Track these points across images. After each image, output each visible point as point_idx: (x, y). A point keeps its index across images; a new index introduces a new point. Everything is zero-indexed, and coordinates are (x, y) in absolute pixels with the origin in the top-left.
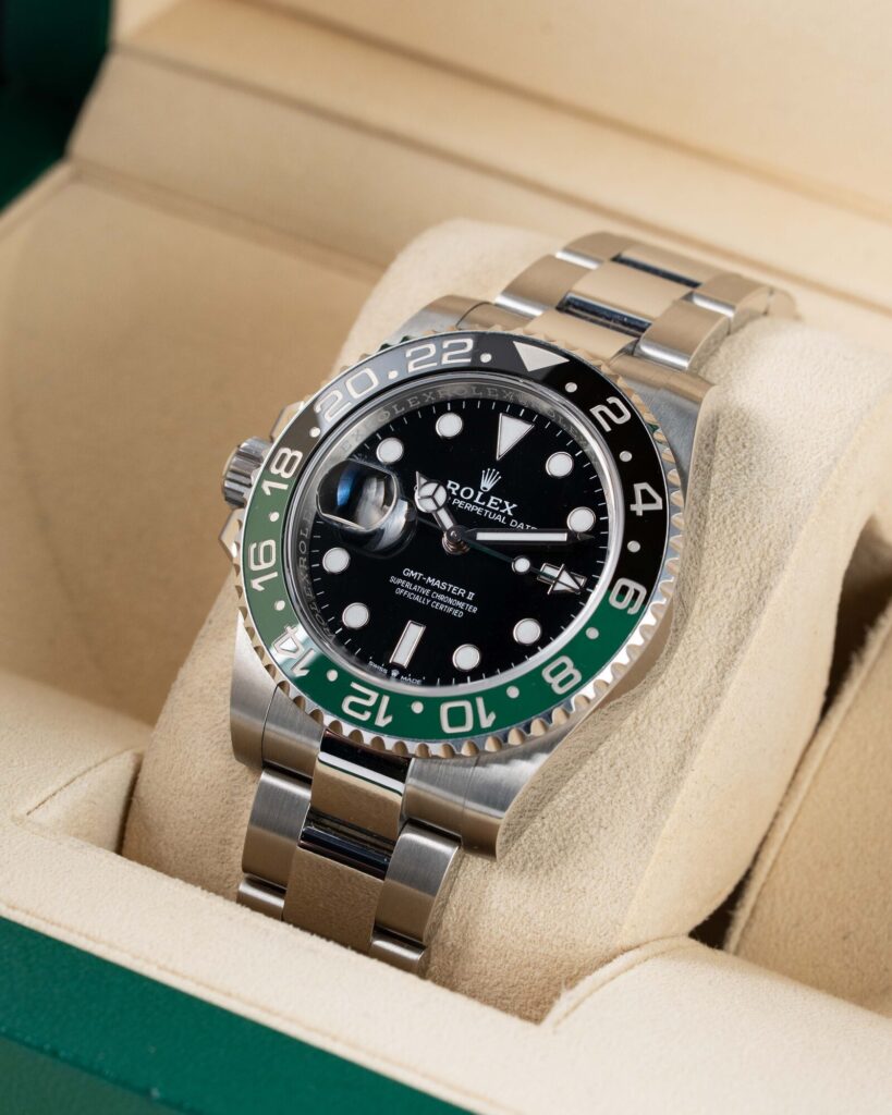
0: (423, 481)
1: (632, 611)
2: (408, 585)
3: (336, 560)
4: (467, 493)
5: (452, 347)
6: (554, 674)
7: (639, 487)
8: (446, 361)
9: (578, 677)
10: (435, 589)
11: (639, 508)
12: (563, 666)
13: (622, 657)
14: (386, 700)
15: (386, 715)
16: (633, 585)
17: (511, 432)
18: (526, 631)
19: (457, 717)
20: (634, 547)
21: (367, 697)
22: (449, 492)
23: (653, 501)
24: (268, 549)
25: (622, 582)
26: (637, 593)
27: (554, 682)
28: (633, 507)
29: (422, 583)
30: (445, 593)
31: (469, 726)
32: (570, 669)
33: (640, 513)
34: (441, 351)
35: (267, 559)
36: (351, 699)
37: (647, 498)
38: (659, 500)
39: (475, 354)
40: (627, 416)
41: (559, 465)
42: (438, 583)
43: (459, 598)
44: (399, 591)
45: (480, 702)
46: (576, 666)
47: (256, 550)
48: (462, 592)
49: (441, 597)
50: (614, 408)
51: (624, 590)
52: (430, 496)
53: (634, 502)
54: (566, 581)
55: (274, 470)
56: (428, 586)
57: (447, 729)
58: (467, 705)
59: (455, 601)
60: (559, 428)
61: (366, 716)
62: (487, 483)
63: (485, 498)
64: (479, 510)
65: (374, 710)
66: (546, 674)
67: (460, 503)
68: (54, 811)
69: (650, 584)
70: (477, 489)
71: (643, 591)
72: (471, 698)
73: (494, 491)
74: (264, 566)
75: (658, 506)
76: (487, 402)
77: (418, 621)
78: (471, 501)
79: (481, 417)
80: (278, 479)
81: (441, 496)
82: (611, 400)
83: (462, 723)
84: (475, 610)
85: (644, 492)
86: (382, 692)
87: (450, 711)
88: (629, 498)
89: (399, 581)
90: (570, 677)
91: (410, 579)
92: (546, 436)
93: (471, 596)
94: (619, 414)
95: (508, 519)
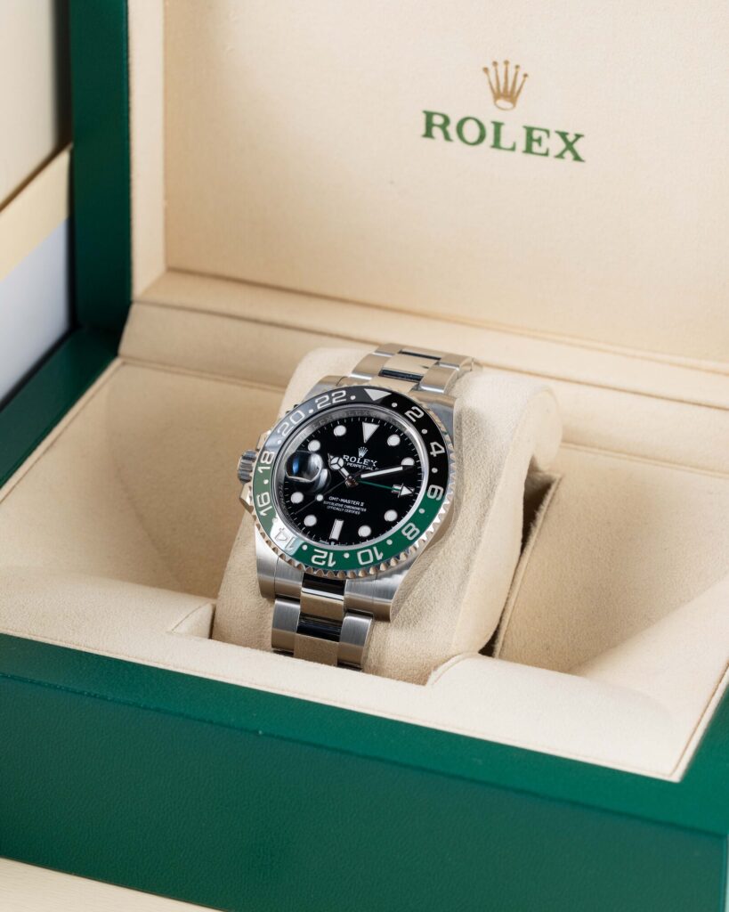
0: (332, 457)
1: (438, 499)
2: (333, 504)
3: (297, 498)
4: (353, 459)
5: (336, 395)
6: (407, 531)
7: (433, 444)
8: (334, 401)
9: (418, 531)
10: (345, 504)
11: (434, 453)
12: (411, 527)
13: (437, 520)
14: (331, 554)
15: (333, 561)
16: (437, 487)
17: (369, 430)
18: (390, 516)
19: (365, 557)
20: (435, 470)
21: (322, 555)
22: (344, 460)
23: (440, 449)
24: (265, 497)
25: (432, 486)
26: (439, 491)
27: (408, 535)
28: (432, 453)
29: (339, 502)
30: (350, 505)
31: (372, 560)
32: (414, 528)
33: (435, 455)
34: (331, 398)
35: (266, 501)
36: (315, 556)
37: (437, 449)
38: (443, 449)
39: (347, 397)
40: (422, 414)
41: (394, 441)
42: (346, 501)
43: (357, 506)
44: (328, 507)
45: (375, 549)
46: (417, 527)
47: (260, 498)
48: (358, 503)
49: (349, 507)
50: (416, 411)
51: (433, 490)
52: (337, 463)
53: (431, 451)
54: (405, 491)
55: (262, 462)
56: (342, 503)
57: (362, 563)
58: (369, 551)
59: (355, 507)
60: (391, 425)
61: (324, 563)
62: (362, 454)
63: (362, 460)
64: (360, 466)
65: (327, 559)
66: (403, 532)
67: (351, 464)
68: (183, 629)
69: (444, 485)
70: (357, 457)
71: (442, 490)
72: (371, 548)
73: (366, 457)
74: (265, 504)
75: (443, 451)
76: (356, 418)
77: (340, 518)
78: (356, 463)
79: (354, 425)
80: (265, 465)
81: (341, 462)
82: (413, 408)
83: (368, 559)
84: (365, 510)
85: (435, 446)
86: (329, 551)
87: (362, 555)
88: (429, 449)
89: (328, 503)
90: (415, 532)
91: (333, 501)
92: (386, 429)
93: (362, 504)
94: (418, 413)
95: (374, 468)
